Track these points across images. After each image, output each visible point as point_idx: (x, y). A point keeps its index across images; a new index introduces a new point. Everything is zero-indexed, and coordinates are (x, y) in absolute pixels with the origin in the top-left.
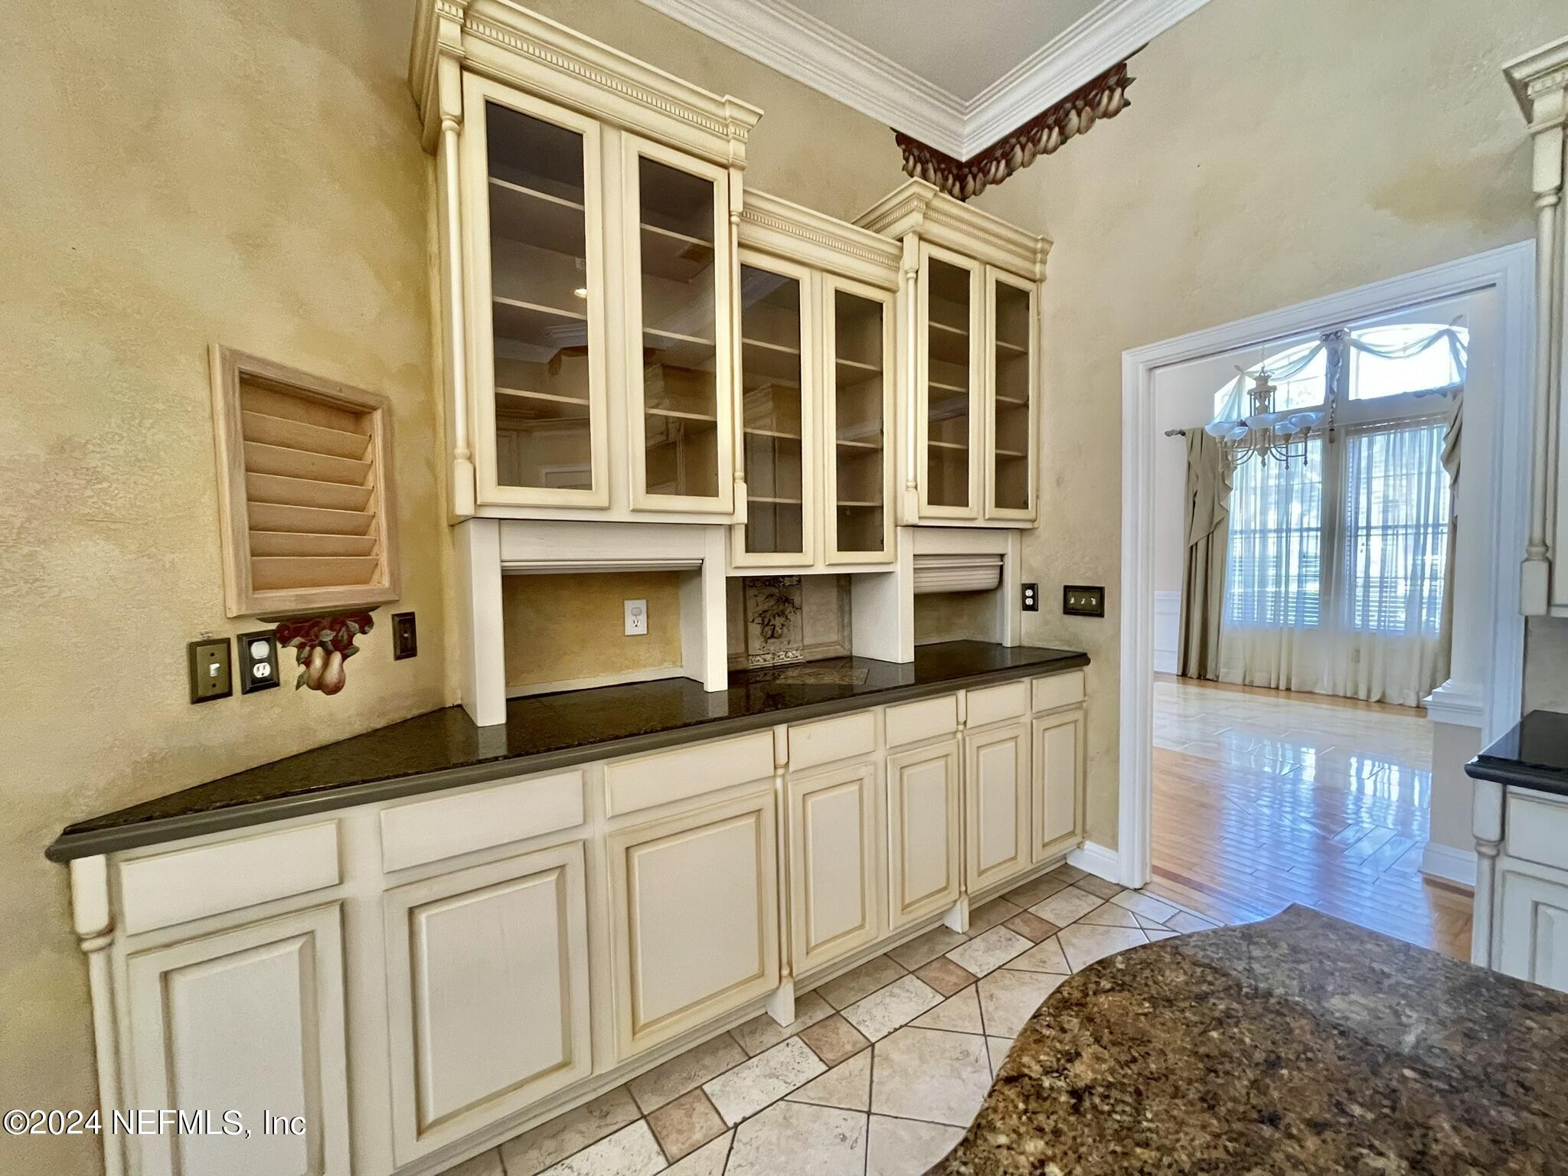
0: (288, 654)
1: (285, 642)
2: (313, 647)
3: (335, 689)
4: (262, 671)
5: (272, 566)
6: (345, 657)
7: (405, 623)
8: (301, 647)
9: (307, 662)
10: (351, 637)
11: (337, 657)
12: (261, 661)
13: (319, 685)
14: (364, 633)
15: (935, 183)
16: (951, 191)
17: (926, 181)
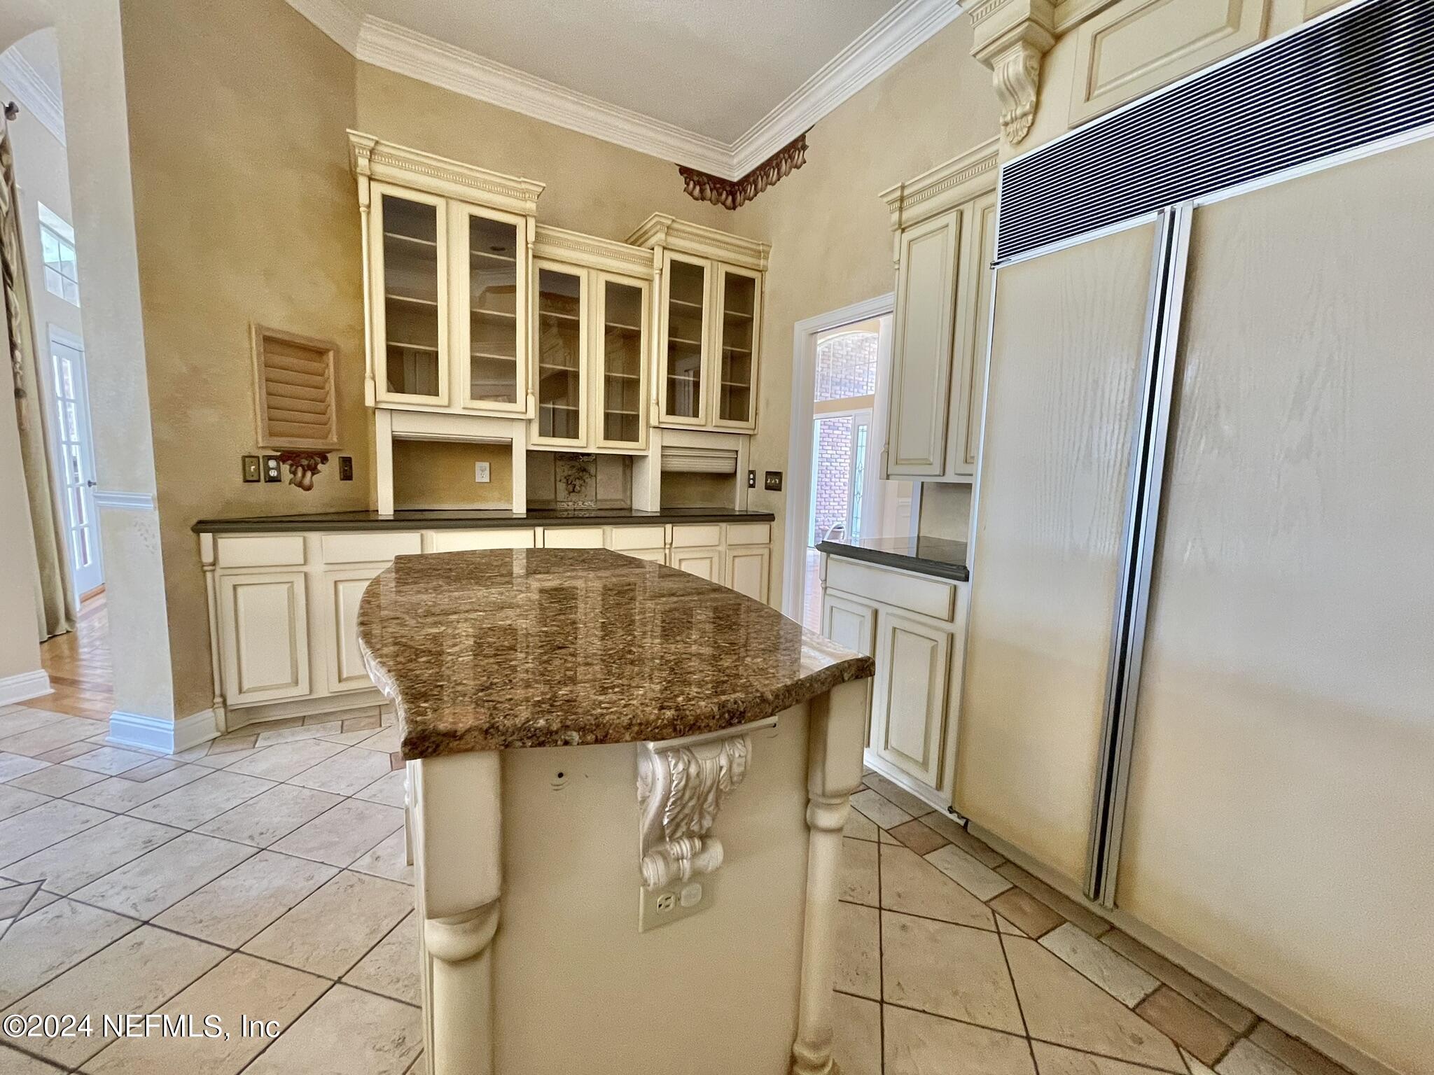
0: (285, 468)
1: (284, 462)
2: (297, 467)
3: (308, 488)
4: (273, 473)
5: (280, 427)
6: (313, 474)
7: (346, 463)
8: (291, 466)
9: (294, 473)
10: (316, 465)
11: (309, 474)
12: (273, 469)
13: (300, 485)
14: (323, 463)
15: (710, 200)
16: (724, 204)
17: (703, 199)
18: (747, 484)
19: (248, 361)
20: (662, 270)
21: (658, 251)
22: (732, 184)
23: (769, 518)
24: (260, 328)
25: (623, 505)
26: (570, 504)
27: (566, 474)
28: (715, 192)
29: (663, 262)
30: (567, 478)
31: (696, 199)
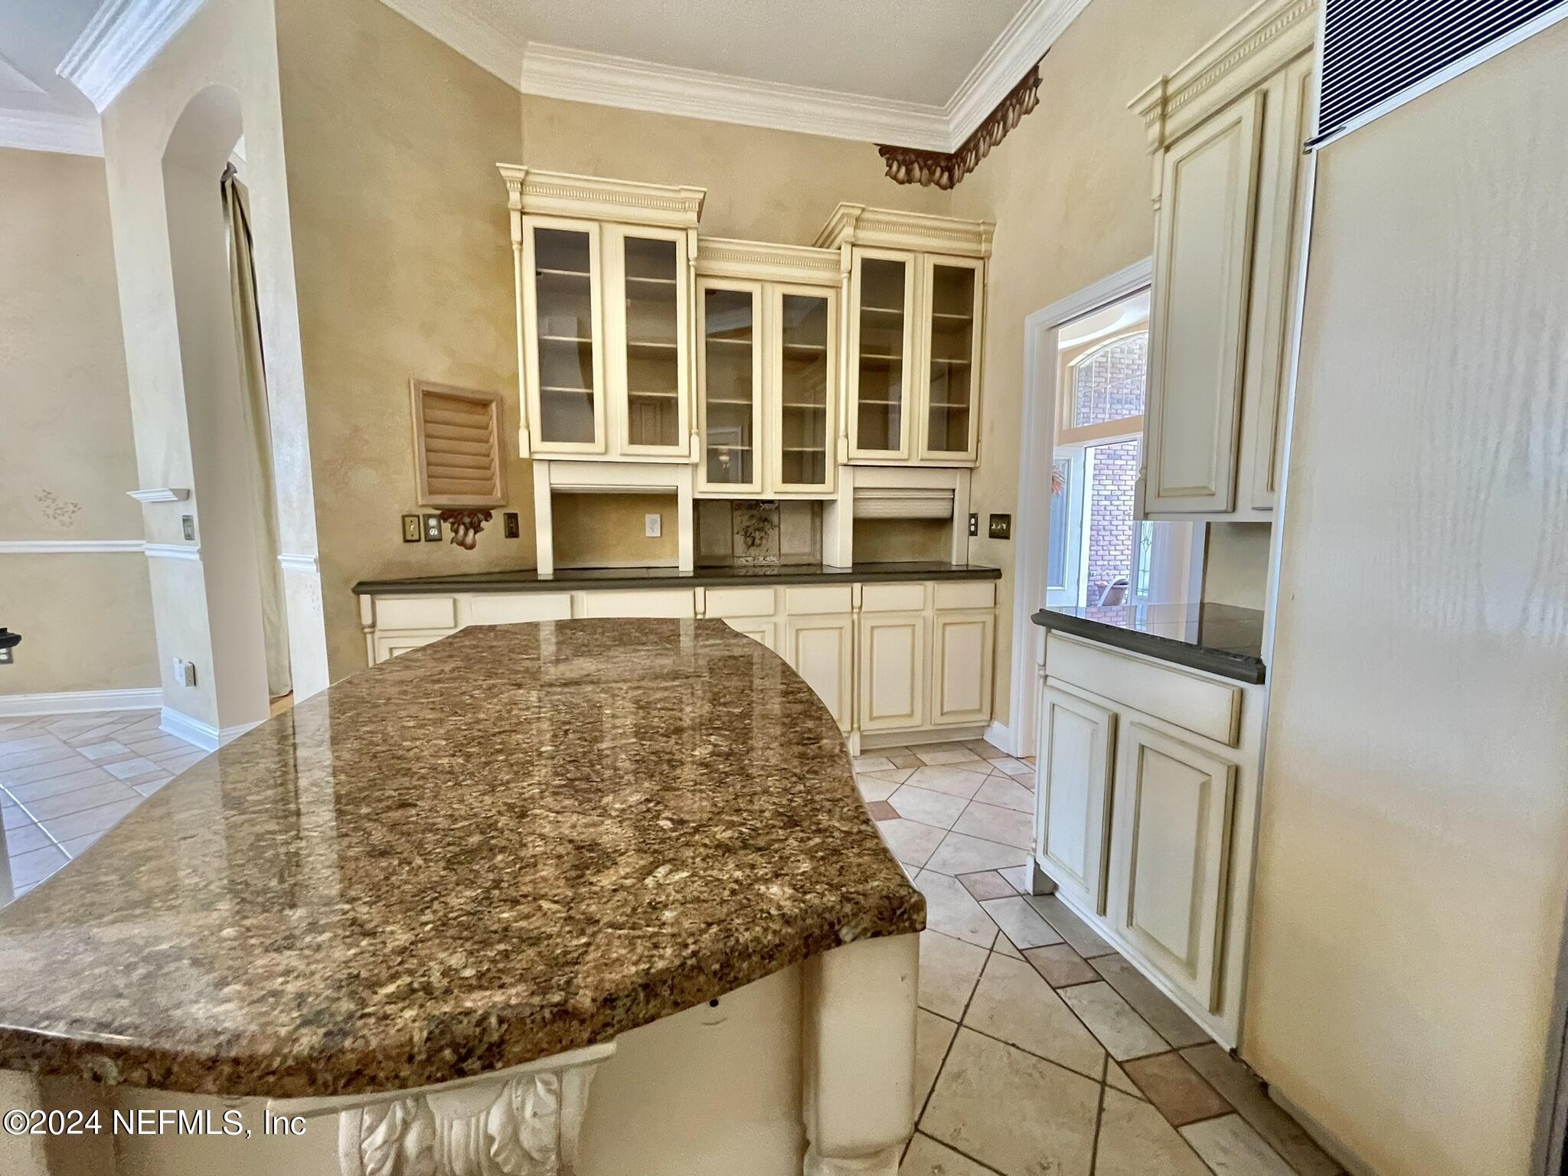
0: (446, 526)
1: (445, 520)
2: (459, 525)
3: (472, 547)
4: (434, 532)
5: (438, 483)
6: (476, 533)
7: (512, 518)
8: (453, 524)
9: (456, 532)
10: (480, 522)
11: (471, 532)
12: (433, 527)
13: (462, 544)
14: (487, 521)
15: (920, 181)
16: (938, 183)
17: (910, 181)
18: (967, 533)
19: (408, 417)
20: (850, 272)
21: (846, 250)
22: (949, 157)
23: (995, 574)
24: (418, 383)
25: (811, 560)
26: (749, 559)
27: (745, 524)
28: (926, 172)
29: (851, 261)
30: (746, 530)
31: (902, 183)
